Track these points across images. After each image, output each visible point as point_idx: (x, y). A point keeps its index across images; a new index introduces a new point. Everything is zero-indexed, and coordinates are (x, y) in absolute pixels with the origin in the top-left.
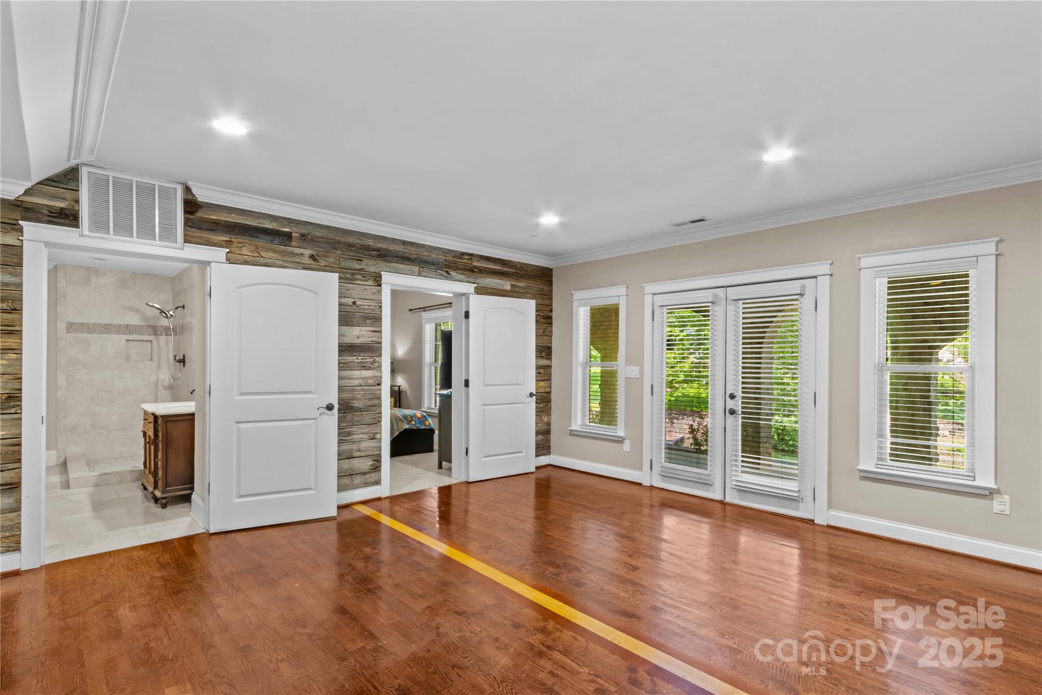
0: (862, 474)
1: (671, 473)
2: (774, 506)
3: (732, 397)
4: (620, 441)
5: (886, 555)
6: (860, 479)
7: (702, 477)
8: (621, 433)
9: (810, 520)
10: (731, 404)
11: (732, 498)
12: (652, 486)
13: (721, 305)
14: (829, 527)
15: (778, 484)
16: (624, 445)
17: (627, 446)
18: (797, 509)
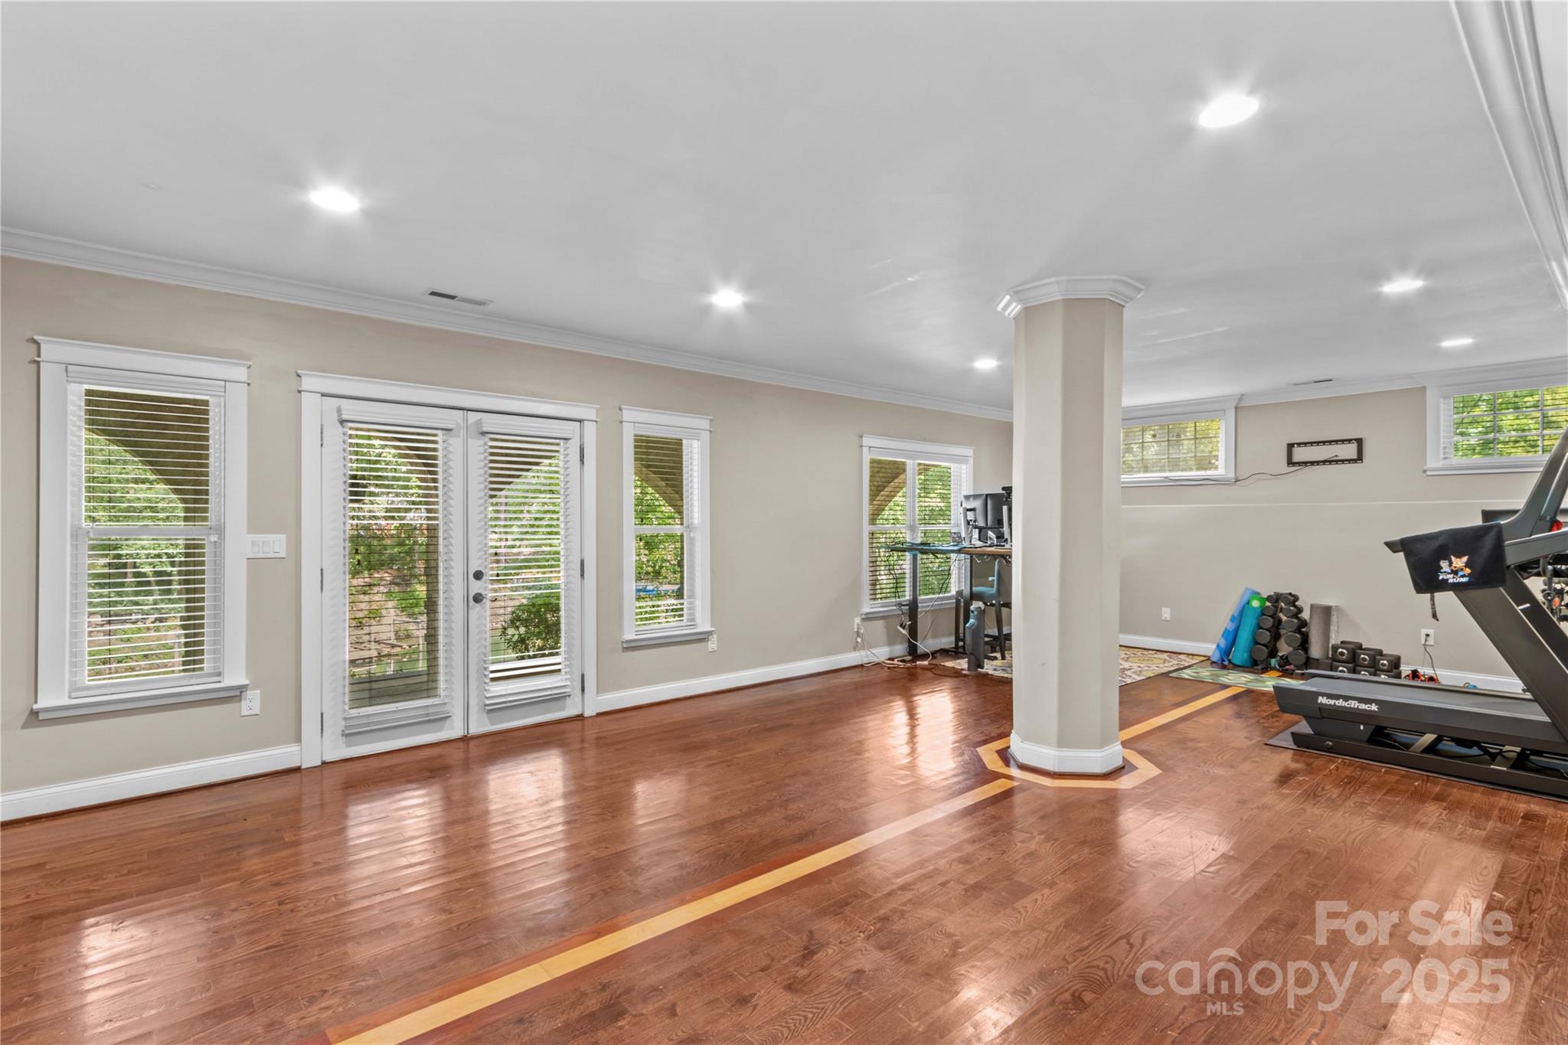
0: (625, 645)
1: (368, 724)
2: (538, 715)
3: (478, 575)
4: (235, 695)
5: (678, 714)
6: (623, 651)
7: (432, 710)
8: (234, 677)
9: (578, 716)
10: (476, 587)
11: (480, 725)
12: (324, 763)
13: (459, 436)
14: (599, 715)
15: (544, 684)
16: (243, 703)
17: (252, 703)
18: (563, 709)
